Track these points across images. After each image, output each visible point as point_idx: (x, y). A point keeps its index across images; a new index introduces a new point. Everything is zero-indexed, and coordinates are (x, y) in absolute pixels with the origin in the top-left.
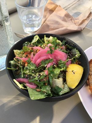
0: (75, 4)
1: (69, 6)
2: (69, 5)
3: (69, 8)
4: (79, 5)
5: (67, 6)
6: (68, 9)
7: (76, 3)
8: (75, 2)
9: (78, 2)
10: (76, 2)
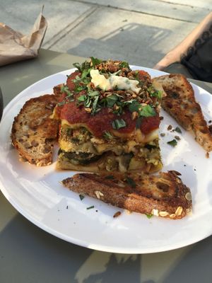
0: (80, 22)
1: (68, 29)
2: (68, 26)
3: (68, 33)
4: (91, 24)
5: (64, 29)
6: (67, 36)
7: (83, 21)
8: (80, 20)
9: (86, 19)
10: (82, 18)
